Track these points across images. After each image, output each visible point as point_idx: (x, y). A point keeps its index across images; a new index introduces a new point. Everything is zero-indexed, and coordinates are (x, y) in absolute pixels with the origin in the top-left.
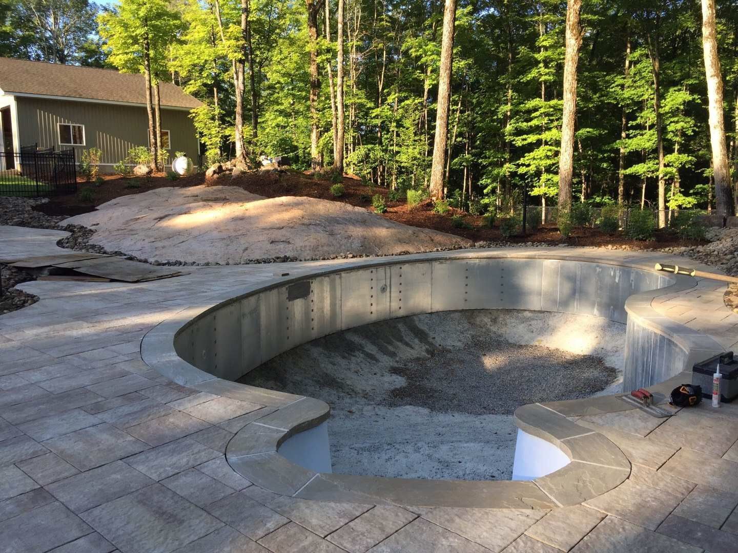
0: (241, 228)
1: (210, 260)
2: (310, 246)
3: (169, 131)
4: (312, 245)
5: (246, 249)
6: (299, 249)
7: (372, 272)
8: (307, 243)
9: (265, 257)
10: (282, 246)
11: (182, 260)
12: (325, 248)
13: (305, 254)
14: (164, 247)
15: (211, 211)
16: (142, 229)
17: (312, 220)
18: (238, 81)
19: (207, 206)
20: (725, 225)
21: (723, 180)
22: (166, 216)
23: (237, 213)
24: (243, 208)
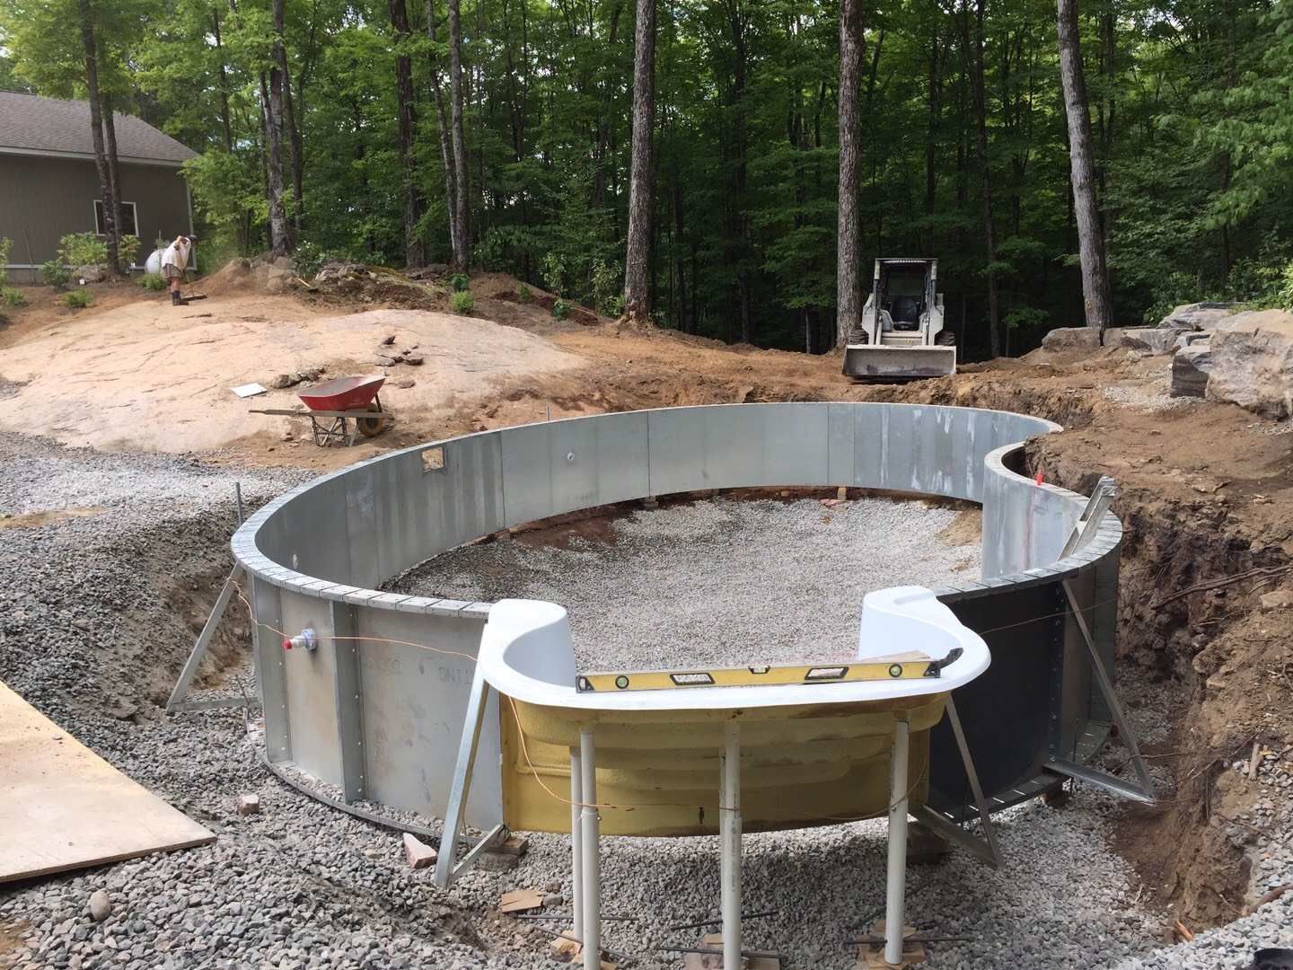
3: (134, 204)
6: (419, 396)
10: (389, 390)
14: (173, 399)
15: (250, 336)
16: (124, 371)
17: (436, 349)
18: (270, 110)
19: (238, 330)
20: (1102, 344)
21: (1094, 272)
22: (165, 347)
23: (297, 339)
24: (307, 331)
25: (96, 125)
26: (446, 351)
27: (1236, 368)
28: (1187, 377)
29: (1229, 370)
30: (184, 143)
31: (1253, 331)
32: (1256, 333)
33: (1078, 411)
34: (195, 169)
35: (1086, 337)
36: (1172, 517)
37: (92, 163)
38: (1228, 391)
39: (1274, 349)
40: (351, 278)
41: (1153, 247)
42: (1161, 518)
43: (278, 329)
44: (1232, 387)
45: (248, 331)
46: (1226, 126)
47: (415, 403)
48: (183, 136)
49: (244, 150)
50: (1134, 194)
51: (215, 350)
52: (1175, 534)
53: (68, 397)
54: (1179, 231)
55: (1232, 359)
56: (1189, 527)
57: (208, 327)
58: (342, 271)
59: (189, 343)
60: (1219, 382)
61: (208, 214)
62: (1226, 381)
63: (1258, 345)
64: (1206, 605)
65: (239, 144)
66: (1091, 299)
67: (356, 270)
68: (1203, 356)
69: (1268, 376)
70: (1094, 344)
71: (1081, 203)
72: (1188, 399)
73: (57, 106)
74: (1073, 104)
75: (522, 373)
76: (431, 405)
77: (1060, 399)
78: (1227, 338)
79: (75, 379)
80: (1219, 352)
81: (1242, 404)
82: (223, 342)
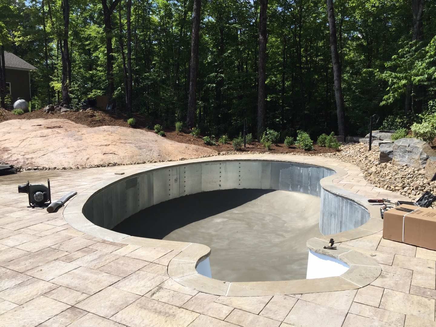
0: (82, 146)
1: (66, 166)
2: (129, 156)
3: (10, 83)
4: (130, 155)
5: (88, 159)
6: (122, 158)
7: (169, 171)
8: (126, 154)
9: (102, 163)
10: (111, 156)
11: (47, 167)
12: (138, 157)
13: (126, 161)
14: (32, 158)
15: (58, 134)
17: (126, 141)
19: (54, 132)
20: (345, 142)
21: (341, 118)
22: (27, 138)
23: (76, 136)
24: (80, 133)
26: (130, 141)
27: (402, 157)
28: (385, 159)
29: (400, 157)
31: (408, 145)
32: (409, 146)
39: (416, 152)
43: (69, 132)
47: (120, 160)
51: (46, 140)
55: (401, 154)
57: (41, 131)
59: (36, 136)
60: (396, 161)
62: (399, 161)
63: (410, 150)
66: (340, 127)
68: (390, 152)
69: (414, 160)
78: (399, 147)
80: (396, 151)
82: (49, 137)
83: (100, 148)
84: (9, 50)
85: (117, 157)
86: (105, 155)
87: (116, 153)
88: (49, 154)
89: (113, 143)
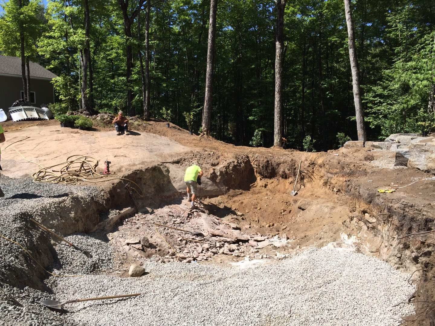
0: (94, 149)
2: (139, 158)
3: (35, 93)
6: (132, 160)
8: (137, 157)
10: (122, 158)
12: (149, 160)
14: (45, 160)
15: (73, 138)
16: (28, 150)
17: (139, 144)
18: (83, 62)
19: (69, 136)
20: (364, 147)
21: (361, 122)
22: (43, 142)
23: (90, 140)
24: (94, 137)
25: (23, 66)
26: (142, 145)
27: (419, 157)
28: (401, 159)
29: (416, 157)
30: (53, 73)
31: (425, 144)
33: (361, 170)
34: (56, 81)
35: (359, 144)
36: (404, 210)
37: (21, 78)
38: (416, 165)
39: (432, 151)
40: (109, 119)
41: (381, 114)
42: (399, 210)
43: (84, 136)
44: (417, 163)
45: (73, 137)
46: (407, 74)
47: (131, 162)
48: (53, 70)
49: (73, 75)
50: (374, 97)
51: (61, 143)
52: (405, 216)
53: (7, 159)
54: (389, 109)
55: (417, 153)
56: (410, 213)
57: (59, 135)
58: (106, 116)
59: (51, 140)
60: (413, 162)
61: (60, 96)
62: (415, 161)
63: (426, 149)
64: (417, 242)
65: (72, 73)
66: (360, 131)
67: (111, 116)
68: (406, 152)
69: (430, 160)
70: (361, 147)
71: (356, 100)
72: (401, 167)
73: (10, 59)
74: (354, 67)
75: (168, 153)
76: (137, 163)
77: (354, 165)
78: (415, 146)
79: (10, 152)
80: (412, 151)
81: (422, 169)
82: (63, 140)
83: (111, 150)
84: (34, 60)
85: (127, 160)
86: (116, 158)
87: (127, 156)
88: (62, 156)
89: (125, 146)
